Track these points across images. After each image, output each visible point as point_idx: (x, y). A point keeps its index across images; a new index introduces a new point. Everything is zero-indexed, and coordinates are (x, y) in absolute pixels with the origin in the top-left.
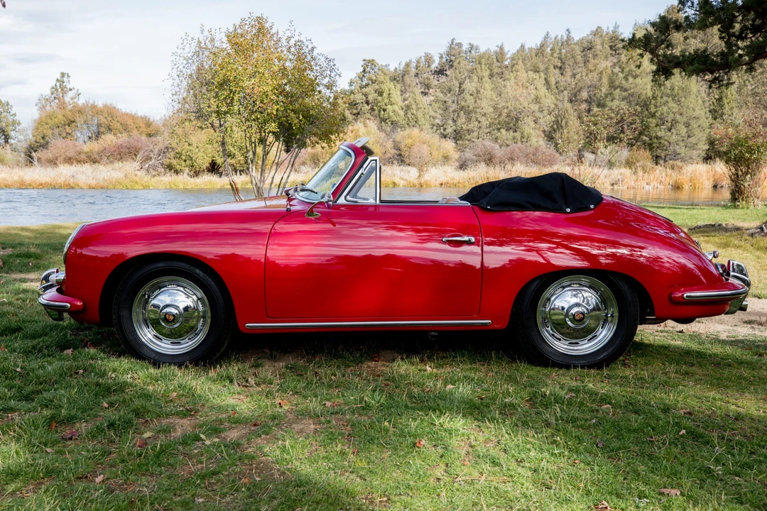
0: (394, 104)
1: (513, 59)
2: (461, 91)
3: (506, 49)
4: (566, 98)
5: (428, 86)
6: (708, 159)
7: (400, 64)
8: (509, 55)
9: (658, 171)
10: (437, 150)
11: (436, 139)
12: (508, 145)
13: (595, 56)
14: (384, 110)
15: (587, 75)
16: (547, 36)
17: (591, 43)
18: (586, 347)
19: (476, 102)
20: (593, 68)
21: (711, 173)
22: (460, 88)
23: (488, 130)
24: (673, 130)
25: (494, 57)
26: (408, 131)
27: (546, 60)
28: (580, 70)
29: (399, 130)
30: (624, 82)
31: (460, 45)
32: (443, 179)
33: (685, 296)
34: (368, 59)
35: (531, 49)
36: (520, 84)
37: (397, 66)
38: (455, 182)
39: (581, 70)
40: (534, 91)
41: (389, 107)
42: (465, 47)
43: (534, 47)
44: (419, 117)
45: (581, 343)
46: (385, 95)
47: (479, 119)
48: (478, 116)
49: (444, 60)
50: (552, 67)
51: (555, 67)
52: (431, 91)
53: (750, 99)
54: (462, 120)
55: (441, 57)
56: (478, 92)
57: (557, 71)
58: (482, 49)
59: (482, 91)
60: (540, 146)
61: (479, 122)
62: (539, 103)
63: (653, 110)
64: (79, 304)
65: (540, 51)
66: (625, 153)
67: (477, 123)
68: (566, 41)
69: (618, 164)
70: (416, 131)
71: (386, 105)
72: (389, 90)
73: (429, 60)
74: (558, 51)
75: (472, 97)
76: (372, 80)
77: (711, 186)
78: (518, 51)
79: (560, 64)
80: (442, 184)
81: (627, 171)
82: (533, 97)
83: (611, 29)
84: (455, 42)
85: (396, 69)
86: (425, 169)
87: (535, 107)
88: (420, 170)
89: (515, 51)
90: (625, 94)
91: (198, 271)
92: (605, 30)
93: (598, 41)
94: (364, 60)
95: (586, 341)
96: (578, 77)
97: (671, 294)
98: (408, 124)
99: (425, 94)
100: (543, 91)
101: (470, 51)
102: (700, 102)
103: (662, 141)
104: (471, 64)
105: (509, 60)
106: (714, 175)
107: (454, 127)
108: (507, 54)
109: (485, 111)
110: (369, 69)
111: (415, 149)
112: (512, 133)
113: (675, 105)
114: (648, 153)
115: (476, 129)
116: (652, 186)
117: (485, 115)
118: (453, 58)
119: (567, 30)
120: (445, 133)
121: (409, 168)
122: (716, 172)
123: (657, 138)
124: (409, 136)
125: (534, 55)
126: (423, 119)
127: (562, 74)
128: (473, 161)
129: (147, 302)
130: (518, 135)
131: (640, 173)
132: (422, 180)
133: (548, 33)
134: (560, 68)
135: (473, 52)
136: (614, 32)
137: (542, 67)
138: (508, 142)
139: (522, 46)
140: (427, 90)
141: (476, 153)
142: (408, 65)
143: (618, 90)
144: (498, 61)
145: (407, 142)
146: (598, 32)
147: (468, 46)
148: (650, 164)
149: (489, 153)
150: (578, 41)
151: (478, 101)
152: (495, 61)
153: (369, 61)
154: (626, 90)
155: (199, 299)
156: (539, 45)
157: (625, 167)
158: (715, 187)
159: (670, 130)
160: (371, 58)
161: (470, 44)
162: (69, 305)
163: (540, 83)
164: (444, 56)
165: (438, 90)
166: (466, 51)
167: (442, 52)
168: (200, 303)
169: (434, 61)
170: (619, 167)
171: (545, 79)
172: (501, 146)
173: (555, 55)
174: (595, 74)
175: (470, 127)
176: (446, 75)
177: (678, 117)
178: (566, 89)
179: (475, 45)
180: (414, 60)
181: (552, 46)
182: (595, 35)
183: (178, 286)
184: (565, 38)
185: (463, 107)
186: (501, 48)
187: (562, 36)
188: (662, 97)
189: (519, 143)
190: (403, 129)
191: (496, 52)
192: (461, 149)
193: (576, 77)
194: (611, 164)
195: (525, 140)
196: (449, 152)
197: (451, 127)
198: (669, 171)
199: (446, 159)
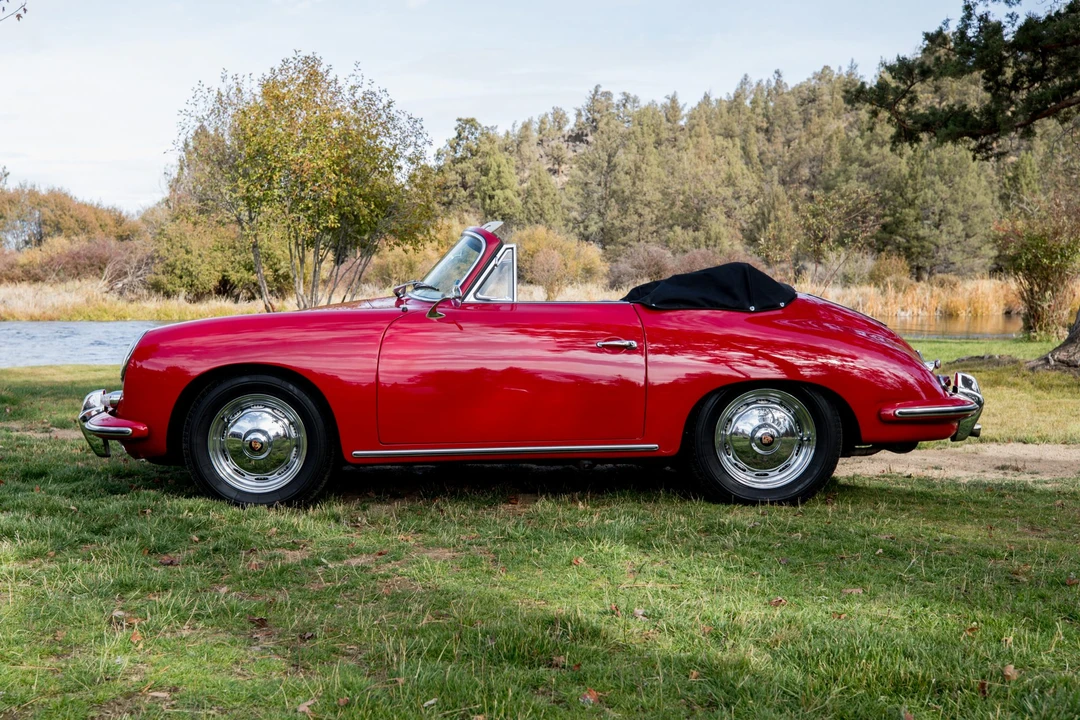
0: (506, 187)
1: (691, 117)
2: (612, 167)
3: (681, 102)
4: (776, 178)
5: (558, 160)
6: (997, 270)
7: (514, 126)
8: (685, 111)
9: (918, 290)
10: (574, 259)
11: (572, 242)
12: (685, 251)
13: (820, 112)
14: (491, 197)
15: (808, 141)
16: (745, 80)
17: (814, 91)
18: (777, 479)
19: (634, 183)
20: (817, 131)
21: (1002, 293)
22: (609, 162)
23: (654, 228)
24: (942, 227)
25: (662, 114)
26: (528, 231)
27: (744, 118)
28: (797, 133)
29: (514, 228)
30: (864, 153)
31: (608, 95)
33: (897, 412)
34: (464, 117)
35: (719, 102)
36: (703, 156)
37: (510, 129)
39: (799, 133)
40: (725, 167)
41: (498, 192)
42: (617, 98)
43: (724, 97)
44: (546, 207)
45: (771, 474)
46: (491, 174)
47: (640, 211)
48: (638, 206)
49: (584, 119)
50: (753, 130)
51: (758, 129)
52: (563, 167)
53: (1062, 179)
54: (613, 212)
55: (579, 115)
56: (638, 168)
57: (761, 136)
58: (644, 103)
59: (644, 166)
60: (736, 251)
61: (640, 215)
62: (734, 185)
63: (910, 195)
64: (142, 428)
65: (734, 104)
66: (869, 263)
67: (636, 217)
68: (775, 89)
69: (857, 280)
70: (541, 229)
71: (493, 189)
72: (499, 166)
73: (559, 118)
74: (762, 104)
75: (628, 177)
76: (471, 151)
77: (1001, 313)
78: (699, 104)
79: (765, 125)
81: (871, 290)
82: (723, 175)
83: (845, 70)
84: (601, 90)
85: (508, 133)
86: (557, 288)
87: (728, 192)
88: (549, 290)
89: (695, 105)
90: (867, 170)
91: (291, 387)
92: (836, 71)
93: (825, 88)
94: (459, 120)
95: (777, 472)
96: (794, 144)
97: (880, 411)
98: (528, 219)
99: (555, 172)
100: (739, 166)
101: (624, 105)
102: (984, 183)
103: (926, 244)
104: (626, 125)
105: (685, 119)
106: (1006, 296)
107: (601, 224)
108: (683, 109)
109: (649, 198)
110: (466, 133)
111: (541, 257)
112: (691, 233)
113: (945, 188)
114: (903, 263)
115: (634, 226)
116: (909, 312)
117: (648, 204)
118: (597, 116)
119: (777, 72)
120: (587, 233)
121: (531, 287)
122: (1008, 290)
123: (918, 238)
124: (531, 238)
125: (724, 111)
126: (551, 212)
127: (769, 140)
128: (630, 276)
129: (225, 427)
130: (701, 235)
131: (891, 292)
133: (746, 76)
134: (767, 131)
135: (629, 106)
136: (850, 74)
137: (737, 129)
138: (685, 247)
139: (707, 97)
140: (556, 167)
141: (636, 263)
142: (526, 127)
143: (856, 166)
144: (668, 120)
145: (527, 247)
146: (824, 74)
147: (620, 97)
148: (906, 279)
149: (655, 264)
150: (793, 89)
151: (638, 183)
152: (664, 120)
153: (467, 121)
154: (868, 165)
155: (291, 423)
156: (732, 95)
157: (869, 284)
158: (1007, 313)
159: (937, 226)
160: (470, 117)
161: (624, 94)
162: (131, 430)
163: (735, 153)
164: (583, 113)
165: (574, 166)
166: (618, 105)
167: (581, 107)
168: (292, 428)
169: (567, 121)
170: (861, 283)
171: (743, 148)
172: (674, 253)
173: (759, 110)
174: (821, 141)
175: (626, 223)
176: (588, 143)
177: (950, 206)
178: (775, 164)
179: (632, 95)
180: (536, 119)
181: (752, 96)
182: (819, 79)
183: (266, 407)
184: (774, 84)
185: (615, 192)
186: (674, 100)
187: (768, 81)
188: (924, 176)
189: (703, 249)
190: (520, 226)
191: (664, 106)
192: (612, 258)
193: (792, 144)
194: (846, 280)
195: (712, 243)
196: (593, 263)
197: (596, 223)
198: (937, 290)
199: (589, 273)
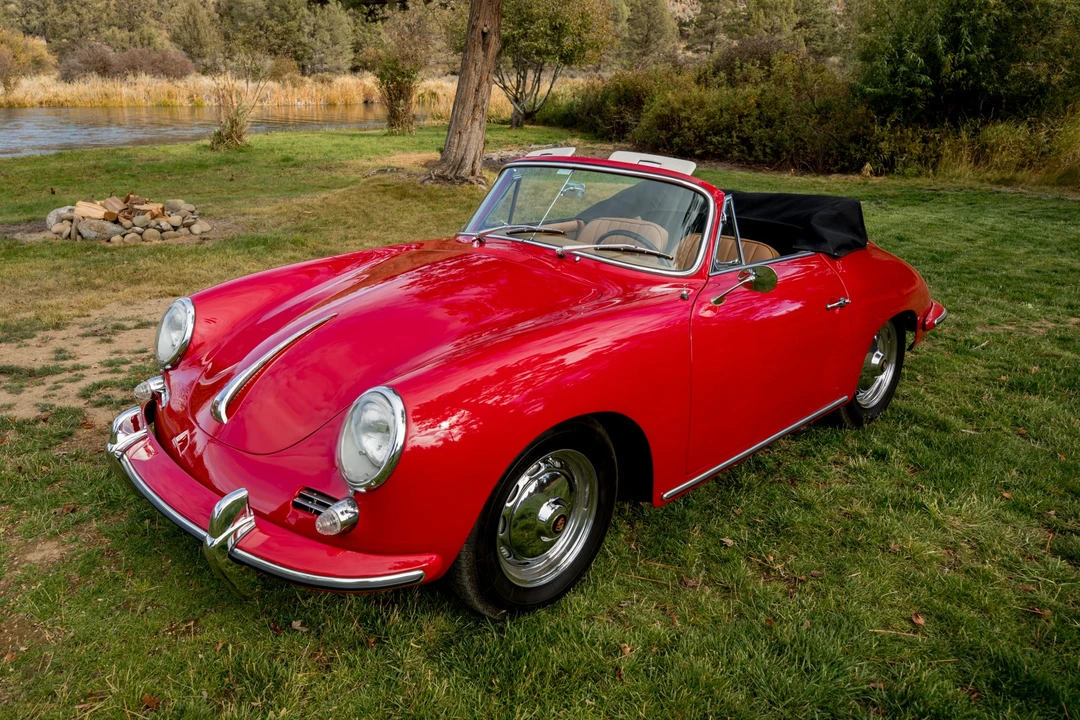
6: (355, 70)
10: (24, 52)
11: (19, 38)
12: (125, 49)
21: (361, 88)
23: (92, 26)
24: (317, 36)
32: (41, 95)
38: (61, 99)
47: (78, 10)
60: (167, 50)
61: (78, 15)
63: (292, 11)
66: (269, 62)
67: (75, 16)
69: (262, 75)
77: (361, 102)
80: (41, 103)
81: (275, 85)
86: (11, 81)
103: (307, 49)
106: (364, 90)
107: (42, 19)
112: (127, 32)
114: (294, 63)
115: (75, 24)
116: (303, 103)
122: (365, 86)
123: (300, 43)
128: (80, 70)
130: (135, 34)
131: (290, 88)
132: (11, 98)
138: (125, 45)
141: (83, 59)
148: (298, 76)
149: (102, 60)
157: (272, 79)
158: (366, 102)
159: (313, 36)
170: (265, 78)
172: (116, 51)
175: (66, 20)
189: (141, 48)
192: (60, 52)
194: (255, 74)
195: (146, 42)
196: (42, 55)
197: (37, 18)
198: (320, 86)
199: (38, 65)
